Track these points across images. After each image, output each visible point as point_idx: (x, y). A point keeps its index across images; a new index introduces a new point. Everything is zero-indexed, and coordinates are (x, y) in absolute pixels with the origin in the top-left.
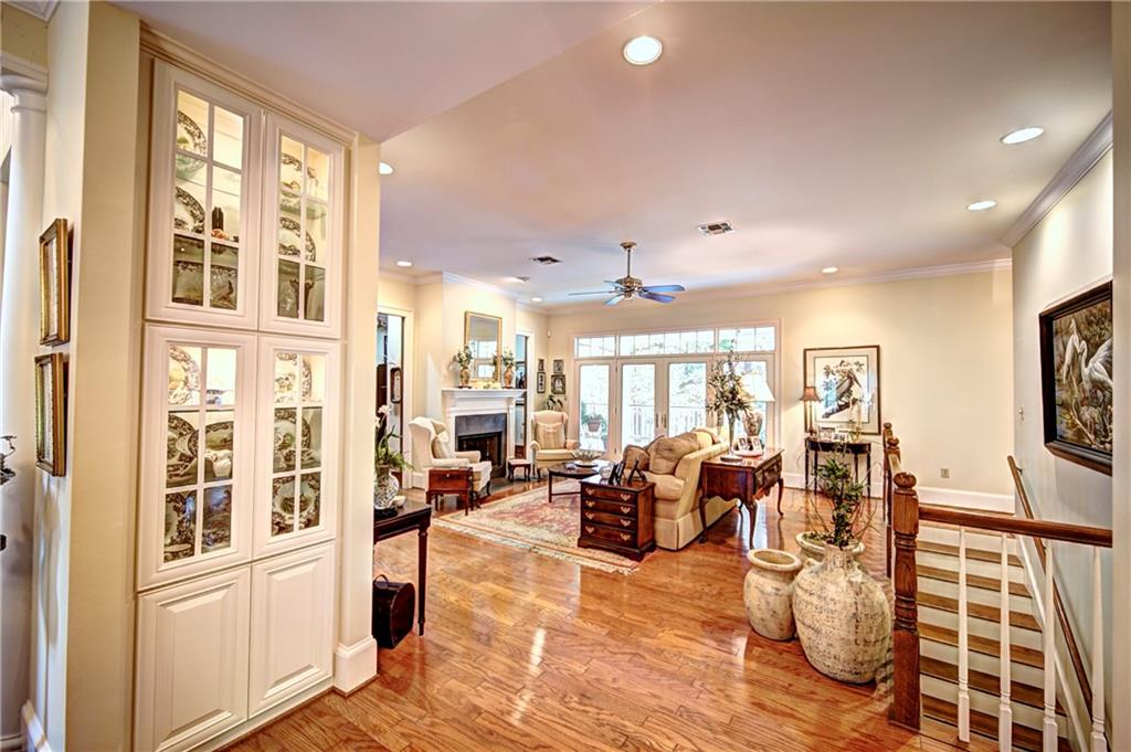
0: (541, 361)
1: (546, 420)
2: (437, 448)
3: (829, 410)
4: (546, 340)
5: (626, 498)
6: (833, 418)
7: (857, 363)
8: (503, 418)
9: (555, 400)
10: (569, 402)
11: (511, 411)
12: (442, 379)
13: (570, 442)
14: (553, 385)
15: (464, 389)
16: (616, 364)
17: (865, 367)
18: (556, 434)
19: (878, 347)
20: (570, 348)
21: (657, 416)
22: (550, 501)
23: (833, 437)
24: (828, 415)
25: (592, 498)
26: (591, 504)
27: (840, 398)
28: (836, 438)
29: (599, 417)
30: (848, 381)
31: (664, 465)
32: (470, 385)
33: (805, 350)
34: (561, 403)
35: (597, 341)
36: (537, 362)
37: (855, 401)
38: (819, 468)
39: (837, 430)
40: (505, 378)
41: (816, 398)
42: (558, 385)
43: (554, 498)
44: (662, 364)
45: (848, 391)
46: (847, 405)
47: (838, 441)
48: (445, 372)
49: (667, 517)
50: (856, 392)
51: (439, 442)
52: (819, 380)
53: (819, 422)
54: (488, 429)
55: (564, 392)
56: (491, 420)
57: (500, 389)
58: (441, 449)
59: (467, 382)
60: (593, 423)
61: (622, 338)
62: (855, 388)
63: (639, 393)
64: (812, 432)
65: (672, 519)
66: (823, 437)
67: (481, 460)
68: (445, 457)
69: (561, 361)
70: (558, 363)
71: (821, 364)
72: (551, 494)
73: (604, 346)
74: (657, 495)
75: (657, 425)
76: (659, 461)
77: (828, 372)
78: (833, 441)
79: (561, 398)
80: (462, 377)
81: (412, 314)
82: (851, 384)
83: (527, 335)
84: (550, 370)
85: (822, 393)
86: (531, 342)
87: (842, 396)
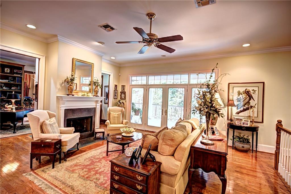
0: (116, 86)
1: (114, 111)
2: (44, 128)
3: (239, 110)
4: (118, 77)
5: (140, 178)
6: (241, 114)
7: (253, 90)
8: (94, 110)
9: (121, 102)
10: (127, 103)
11: (97, 107)
12: (57, 90)
13: (125, 121)
14: (121, 96)
15: (70, 96)
16: (147, 88)
17: (257, 92)
18: (118, 117)
19: (264, 83)
20: (128, 80)
21: (163, 110)
22: (107, 155)
23: (242, 123)
24: (238, 113)
25: (117, 174)
26: (117, 178)
27: (244, 105)
28: (244, 124)
29: (139, 110)
30: (248, 98)
31: (168, 149)
32: (73, 94)
33: (229, 84)
34: (124, 104)
35: (139, 78)
36: (114, 86)
37: (251, 107)
38: (235, 137)
39: (244, 120)
40: (95, 91)
41: (233, 105)
42: (123, 96)
43: (109, 153)
44: (165, 88)
45: (248, 102)
46: (247, 109)
47: (245, 125)
48: (59, 86)
49: (168, 185)
50: (252, 103)
51: (46, 124)
52: (235, 97)
53: (235, 116)
54: (84, 115)
55: (125, 99)
56: (87, 110)
57: (92, 97)
58: (46, 128)
59: (71, 92)
60: (137, 112)
61: (150, 77)
62: (251, 101)
63: (156, 100)
64: (231, 120)
65: (172, 186)
66: (237, 123)
67: (74, 132)
68: (49, 133)
69: (124, 86)
70: (123, 86)
71: (236, 90)
72: (108, 152)
73: (142, 80)
74: (162, 170)
75: (163, 114)
76: (164, 146)
77: (239, 93)
78: (242, 125)
79: (124, 101)
80: (69, 90)
81: (44, 57)
82: (250, 99)
83: (110, 74)
84: (120, 89)
85: (236, 103)
86: (111, 77)
87: (245, 104)
